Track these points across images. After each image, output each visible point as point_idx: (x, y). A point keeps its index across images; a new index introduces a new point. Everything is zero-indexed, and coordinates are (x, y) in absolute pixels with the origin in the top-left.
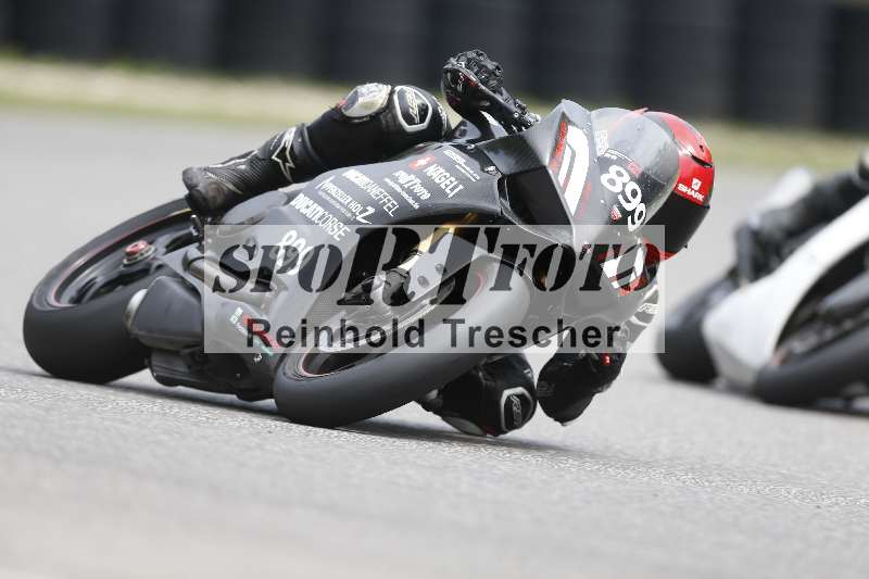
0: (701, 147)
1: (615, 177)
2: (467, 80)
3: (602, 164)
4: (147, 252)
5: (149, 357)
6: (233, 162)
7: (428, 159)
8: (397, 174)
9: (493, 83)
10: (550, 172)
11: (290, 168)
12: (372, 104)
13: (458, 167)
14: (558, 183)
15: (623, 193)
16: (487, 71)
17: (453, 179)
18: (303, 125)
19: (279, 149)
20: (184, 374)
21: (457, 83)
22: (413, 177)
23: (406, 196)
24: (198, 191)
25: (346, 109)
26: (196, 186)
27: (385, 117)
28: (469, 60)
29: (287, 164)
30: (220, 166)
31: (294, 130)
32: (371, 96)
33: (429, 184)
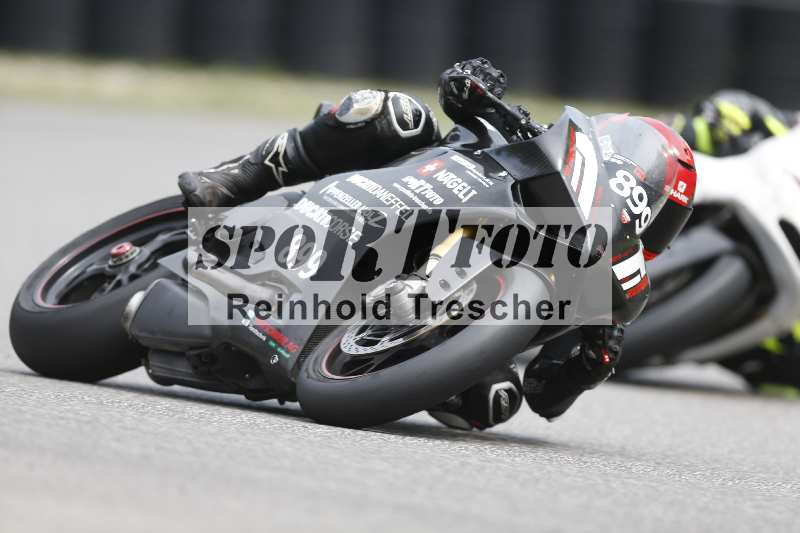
0: (686, 150)
1: (623, 181)
2: (474, 87)
3: (610, 169)
4: (132, 253)
5: (146, 357)
6: (225, 167)
7: (436, 164)
8: (405, 180)
9: (498, 90)
10: (564, 178)
11: (283, 172)
12: (368, 110)
13: (469, 173)
14: (572, 188)
15: (631, 197)
16: (492, 79)
17: (465, 184)
18: (295, 130)
19: (272, 154)
20: (187, 374)
21: (463, 91)
22: (423, 182)
23: (417, 200)
24: (196, 195)
25: (341, 115)
26: (194, 191)
27: (380, 122)
28: (474, 69)
29: (280, 169)
30: (212, 171)
31: (286, 135)
32: (366, 101)
33: (440, 188)
